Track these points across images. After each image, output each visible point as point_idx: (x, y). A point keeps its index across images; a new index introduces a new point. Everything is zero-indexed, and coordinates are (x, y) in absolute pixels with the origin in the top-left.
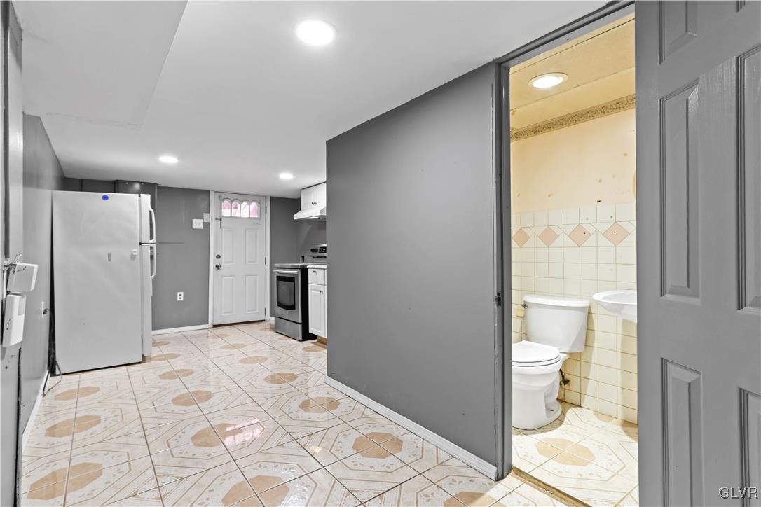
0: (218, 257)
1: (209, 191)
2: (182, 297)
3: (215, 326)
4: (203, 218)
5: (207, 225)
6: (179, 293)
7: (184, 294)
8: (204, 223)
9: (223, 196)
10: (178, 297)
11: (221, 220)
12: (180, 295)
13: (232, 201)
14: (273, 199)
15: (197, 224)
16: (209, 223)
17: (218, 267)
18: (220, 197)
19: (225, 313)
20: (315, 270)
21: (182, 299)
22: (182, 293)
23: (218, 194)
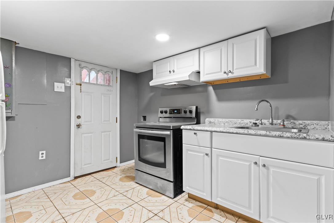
0: (79, 117)
1: (70, 58)
2: (44, 155)
3: (76, 178)
4: (64, 83)
5: (68, 88)
6: (41, 152)
7: (46, 152)
8: (66, 87)
9: (83, 64)
10: (40, 155)
11: (81, 85)
12: (42, 154)
13: (91, 69)
14: (121, 71)
15: (59, 87)
16: (70, 87)
17: (79, 126)
18: (80, 65)
19: (85, 165)
20: (195, 132)
21: (44, 158)
22: (44, 152)
23: (78, 63)
